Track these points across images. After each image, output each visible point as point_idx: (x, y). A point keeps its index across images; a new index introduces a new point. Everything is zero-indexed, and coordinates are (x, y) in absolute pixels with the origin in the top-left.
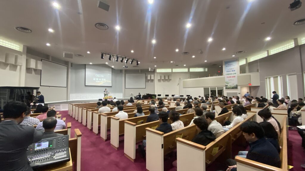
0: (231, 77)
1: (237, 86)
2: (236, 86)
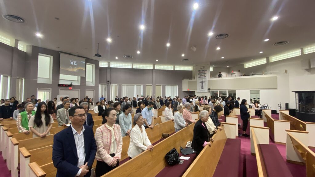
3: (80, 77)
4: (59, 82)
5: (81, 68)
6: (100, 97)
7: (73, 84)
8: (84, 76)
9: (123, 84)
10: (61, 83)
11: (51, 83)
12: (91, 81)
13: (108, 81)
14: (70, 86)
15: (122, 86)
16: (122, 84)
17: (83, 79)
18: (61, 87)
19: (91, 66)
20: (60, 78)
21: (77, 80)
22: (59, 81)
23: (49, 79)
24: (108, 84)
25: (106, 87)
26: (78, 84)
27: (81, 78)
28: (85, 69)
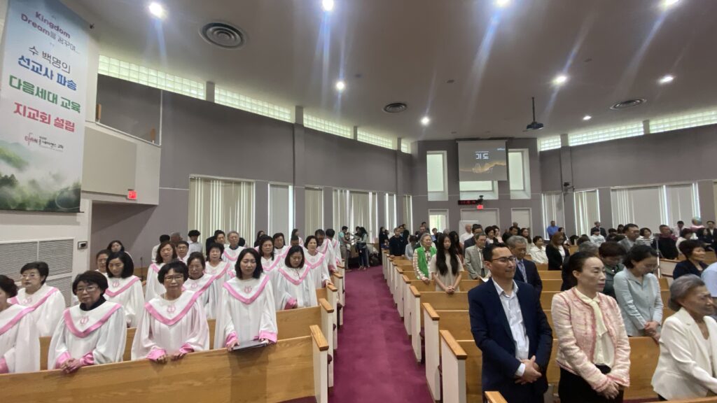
0: (45, 118)
1: (78, 192)
2: (73, 196)
3: (496, 183)
4: (459, 197)
5: (498, 163)
6: (546, 224)
7: (484, 198)
8: (506, 179)
9: (616, 187)
10: (463, 197)
11: (447, 199)
12: (522, 188)
13: (566, 184)
14: (479, 202)
15: (612, 193)
16: (612, 188)
17: (504, 185)
18: (463, 206)
19: (519, 154)
20: (461, 189)
21: (491, 189)
22: (459, 194)
23: (444, 192)
24: (566, 190)
25: (560, 200)
26: (494, 197)
27: (500, 183)
28: (505, 164)
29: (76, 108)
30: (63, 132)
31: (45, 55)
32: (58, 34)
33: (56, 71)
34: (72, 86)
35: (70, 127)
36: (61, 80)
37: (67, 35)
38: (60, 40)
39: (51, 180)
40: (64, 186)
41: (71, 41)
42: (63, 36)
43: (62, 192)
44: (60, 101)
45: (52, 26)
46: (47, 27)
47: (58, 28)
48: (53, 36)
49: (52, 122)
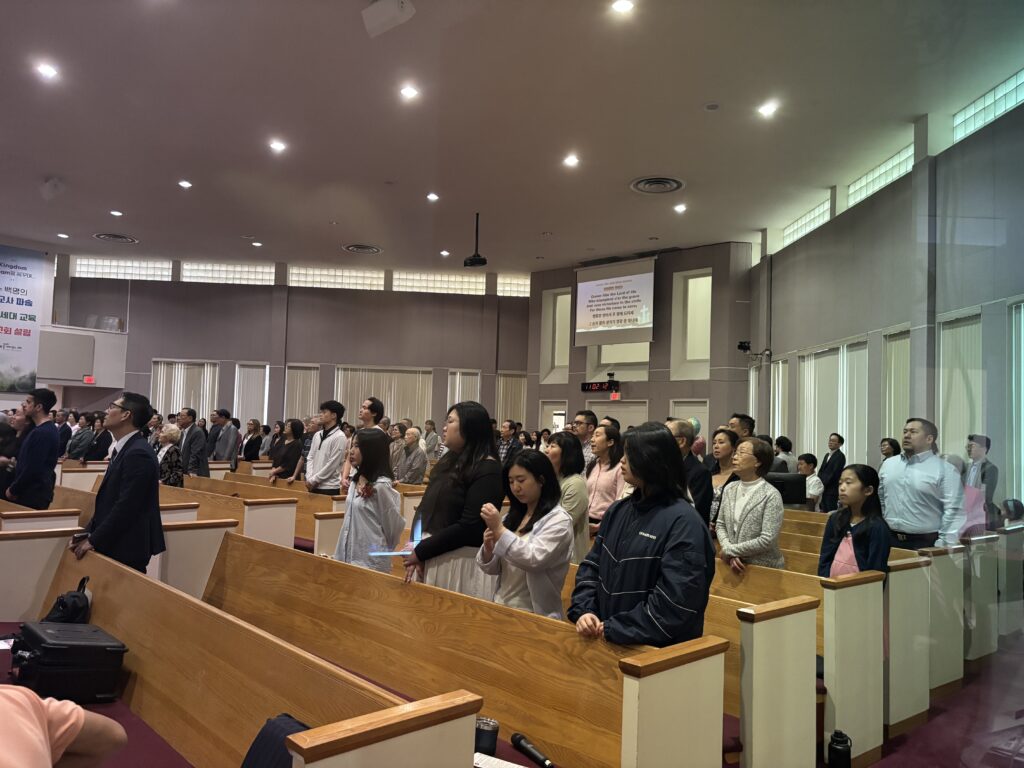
0: (7, 331)
1: (33, 378)
29: (32, 318)
30: (22, 337)
31: (7, 289)
32: (17, 271)
33: (15, 297)
34: (29, 303)
35: (27, 333)
36: (20, 302)
37: (25, 268)
38: (19, 274)
39: (13, 372)
40: (22, 374)
41: (28, 272)
42: (20, 271)
43: (20, 379)
44: (19, 317)
45: (12, 267)
46: (8, 270)
47: (16, 267)
48: (13, 274)
49: (13, 331)
